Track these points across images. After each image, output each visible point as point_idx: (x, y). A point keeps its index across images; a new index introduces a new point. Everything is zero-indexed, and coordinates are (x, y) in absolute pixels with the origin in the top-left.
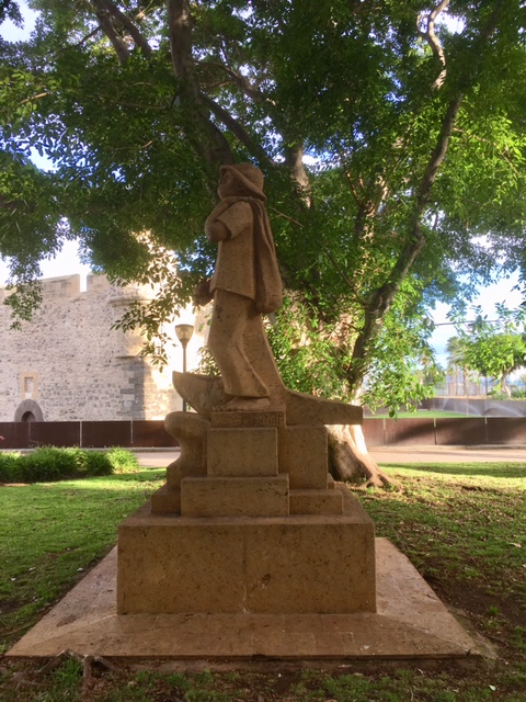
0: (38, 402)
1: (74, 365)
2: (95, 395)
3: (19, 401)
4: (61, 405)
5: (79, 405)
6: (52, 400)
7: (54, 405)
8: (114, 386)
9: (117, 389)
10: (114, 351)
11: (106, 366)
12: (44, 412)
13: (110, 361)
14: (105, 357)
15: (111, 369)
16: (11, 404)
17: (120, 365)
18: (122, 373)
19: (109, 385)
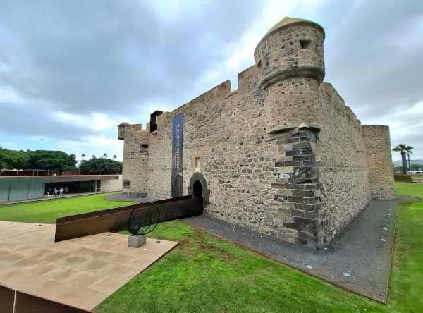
0: (204, 174)
1: (229, 146)
2: (248, 168)
3: (192, 174)
4: (219, 176)
5: (234, 176)
6: (213, 172)
7: (214, 176)
8: (268, 160)
9: (271, 162)
10: (267, 128)
11: (258, 143)
12: (207, 181)
13: (263, 138)
14: (257, 135)
15: (264, 145)
16: (187, 175)
17: (274, 139)
18: (277, 146)
19: (262, 159)
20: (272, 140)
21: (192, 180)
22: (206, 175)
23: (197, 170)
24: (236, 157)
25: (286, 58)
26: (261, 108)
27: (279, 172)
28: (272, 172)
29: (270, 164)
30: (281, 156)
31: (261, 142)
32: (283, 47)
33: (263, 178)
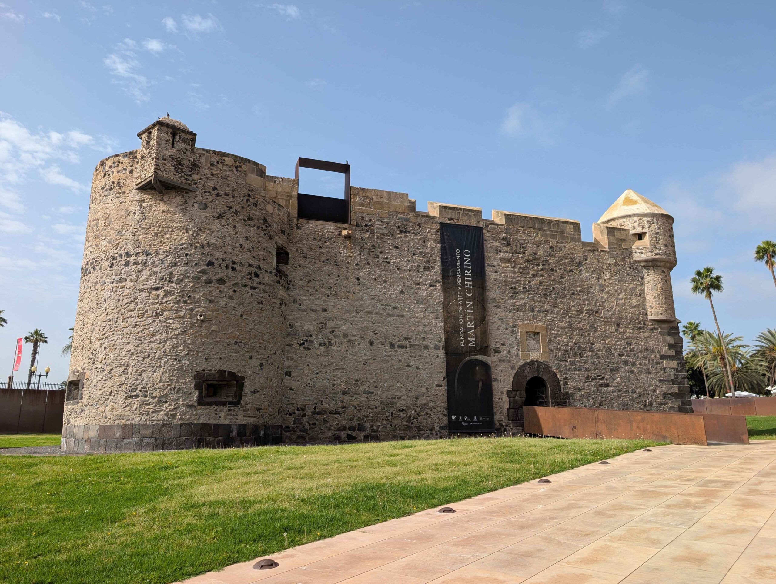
0: (551, 364)
1: (599, 323)
2: (630, 359)
3: (519, 363)
4: (587, 369)
5: (612, 370)
7: (575, 370)
8: (652, 351)
9: (656, 354)
11: (640, 328)
12: (560, 378)
13: (644, 323)
14: (638, 319)
15: (647, 332)
18: (660, 337)
19: (647, 350)
20: (655, 329)
21: (519, 376)
22: (559, 366)
23: (534, 356)
26: (640, 288)
27: (665, 366)
28: (658, 367)
30: (665, 349)
31: (643, 328)
33: (649, 373)
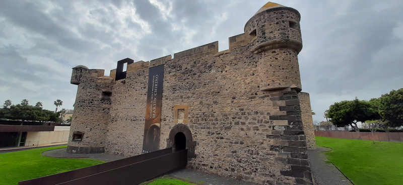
0: (188, 125)
1: (220, 99)
2: (241, 121)
3: (173, 125)
4: (208, 128)
5: (226, 128)
6: (200, 124)
7: (202, 128)
8: (262, 114)
9: (266, 116)
10: (261, 86)
11: (252, 98)
12: (193, 133)
13: (256, 94)
14: (250, 91)
15: (258, 100)
16: (167, 127)
17: (268, 96)
18: (271, 102)
19: (257, 113)
20: (266, 96)
21: (172, 132)
22: (192, 127)
23: (180, 121)
24: (227, 110)
25: (279, 32)
26: (254, 69)
27: (274, 124)
28: (267, 125)
29: (264, 117)
30: (275, 111)
31: (254, 98)
32: (277, 23)
33: (258, 130)
